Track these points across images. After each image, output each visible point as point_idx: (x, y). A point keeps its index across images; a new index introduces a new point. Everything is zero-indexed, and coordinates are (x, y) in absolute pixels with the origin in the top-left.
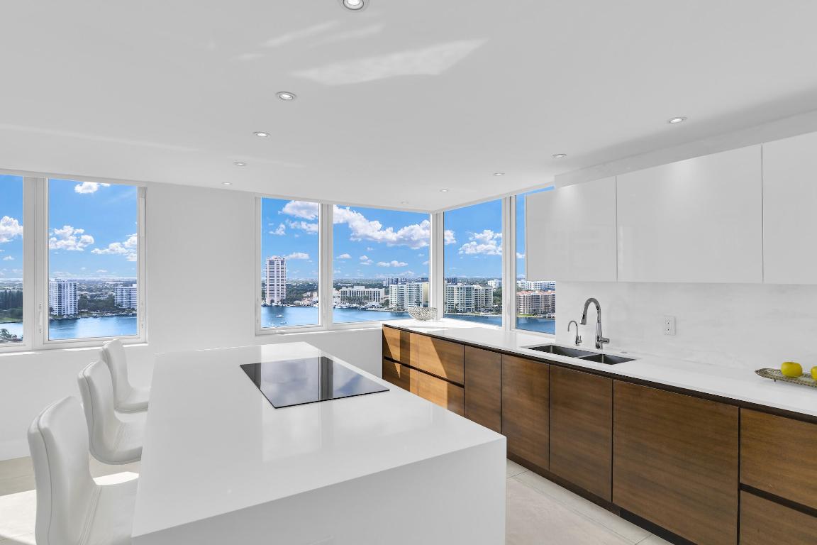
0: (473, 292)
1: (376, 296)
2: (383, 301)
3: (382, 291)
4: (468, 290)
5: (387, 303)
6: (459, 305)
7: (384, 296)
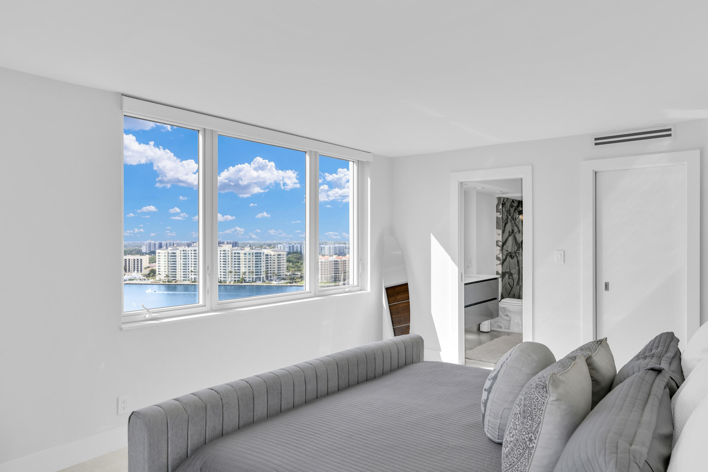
0: (263, 258)
1: (138, 265)
2: (147, 272)
3: (145, 259)
4: (258, 255)
5: (152, 273)
6: (247, 273)
7: (148, 265)
